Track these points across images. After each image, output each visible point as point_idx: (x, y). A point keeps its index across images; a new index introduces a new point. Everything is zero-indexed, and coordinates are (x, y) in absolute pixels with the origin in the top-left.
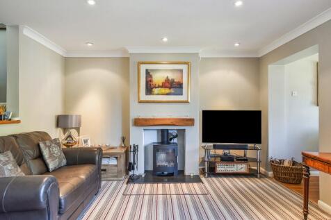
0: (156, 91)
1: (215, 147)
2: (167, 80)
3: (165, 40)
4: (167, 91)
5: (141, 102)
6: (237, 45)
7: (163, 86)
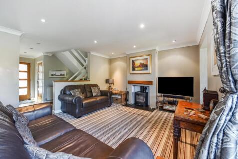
0: (136, 69)
1: (165, 96)
2: (141, 63)
3: (135, 47)
4: (141, 68)
5: (131, 74)
6: (174, 41)
7: (140, 67)
